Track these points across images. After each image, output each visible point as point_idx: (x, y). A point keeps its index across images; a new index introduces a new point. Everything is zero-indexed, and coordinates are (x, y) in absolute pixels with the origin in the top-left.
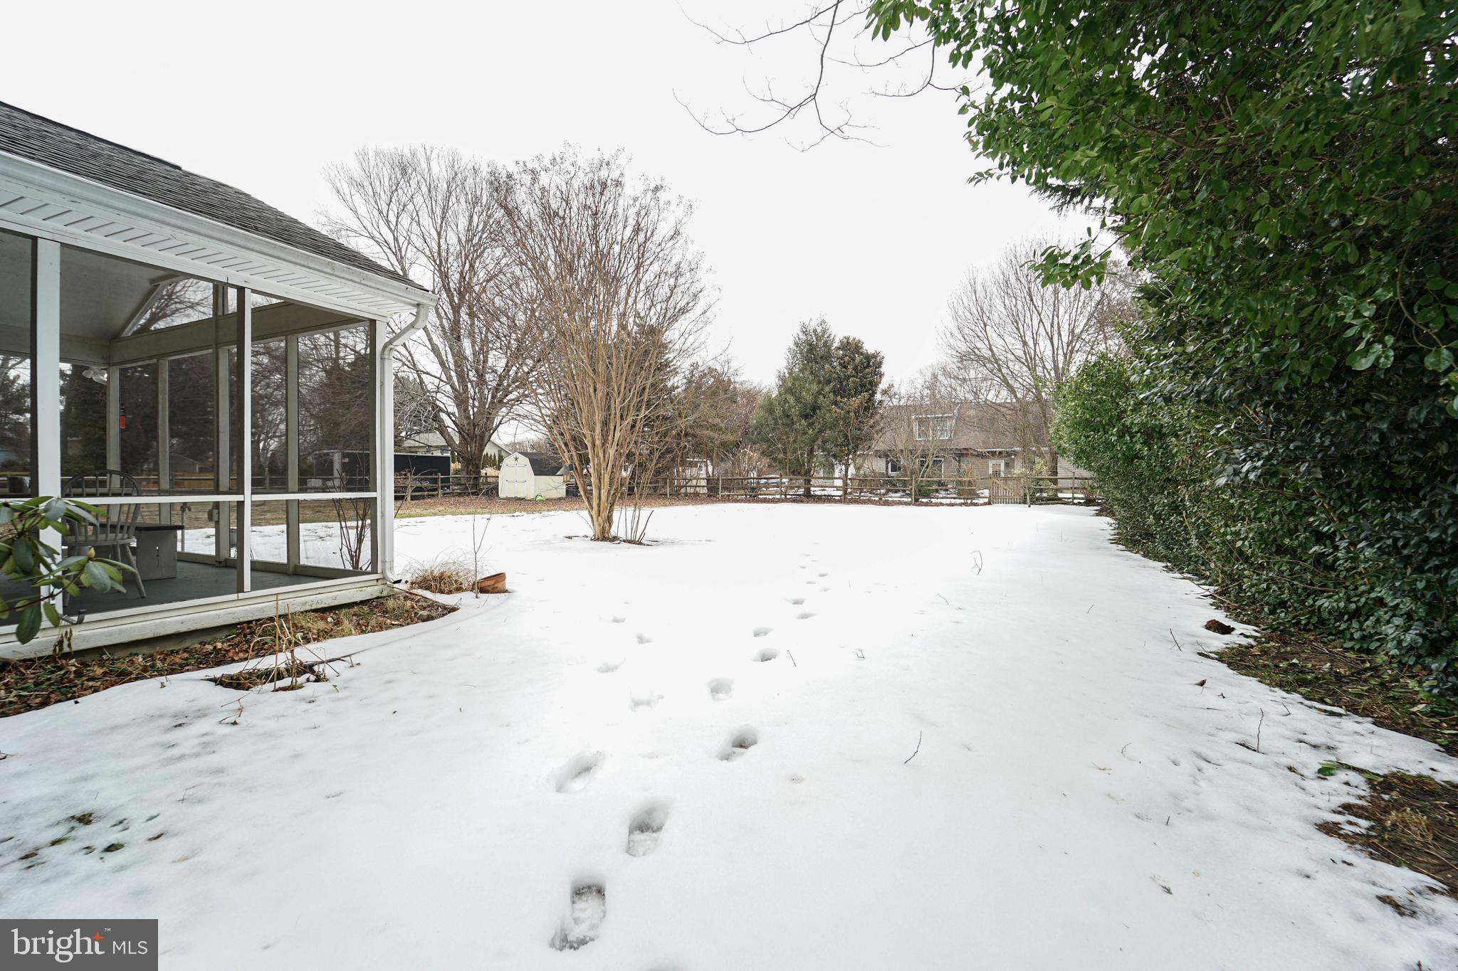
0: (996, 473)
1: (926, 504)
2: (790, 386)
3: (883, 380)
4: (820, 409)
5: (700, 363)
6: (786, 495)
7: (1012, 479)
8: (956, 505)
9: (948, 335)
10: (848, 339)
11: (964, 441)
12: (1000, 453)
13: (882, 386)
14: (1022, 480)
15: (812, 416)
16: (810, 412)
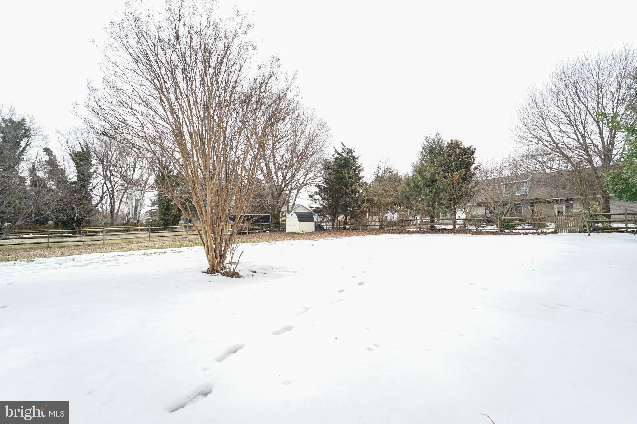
0: (560, 213)
1: (508, 234)
2: (419, 170)
3: (475, 162)
4: (436, 181)
5: (382, 165)
6: (420, 229)
7: (572, 216)
8: (530, 233)
9: (518, 130)
10: (452, 141)
11: (535, 195)
12: (561, 200)
13: (475, 165)
14: (581, 217)
15: (432, 185)
16: (430, 183)
